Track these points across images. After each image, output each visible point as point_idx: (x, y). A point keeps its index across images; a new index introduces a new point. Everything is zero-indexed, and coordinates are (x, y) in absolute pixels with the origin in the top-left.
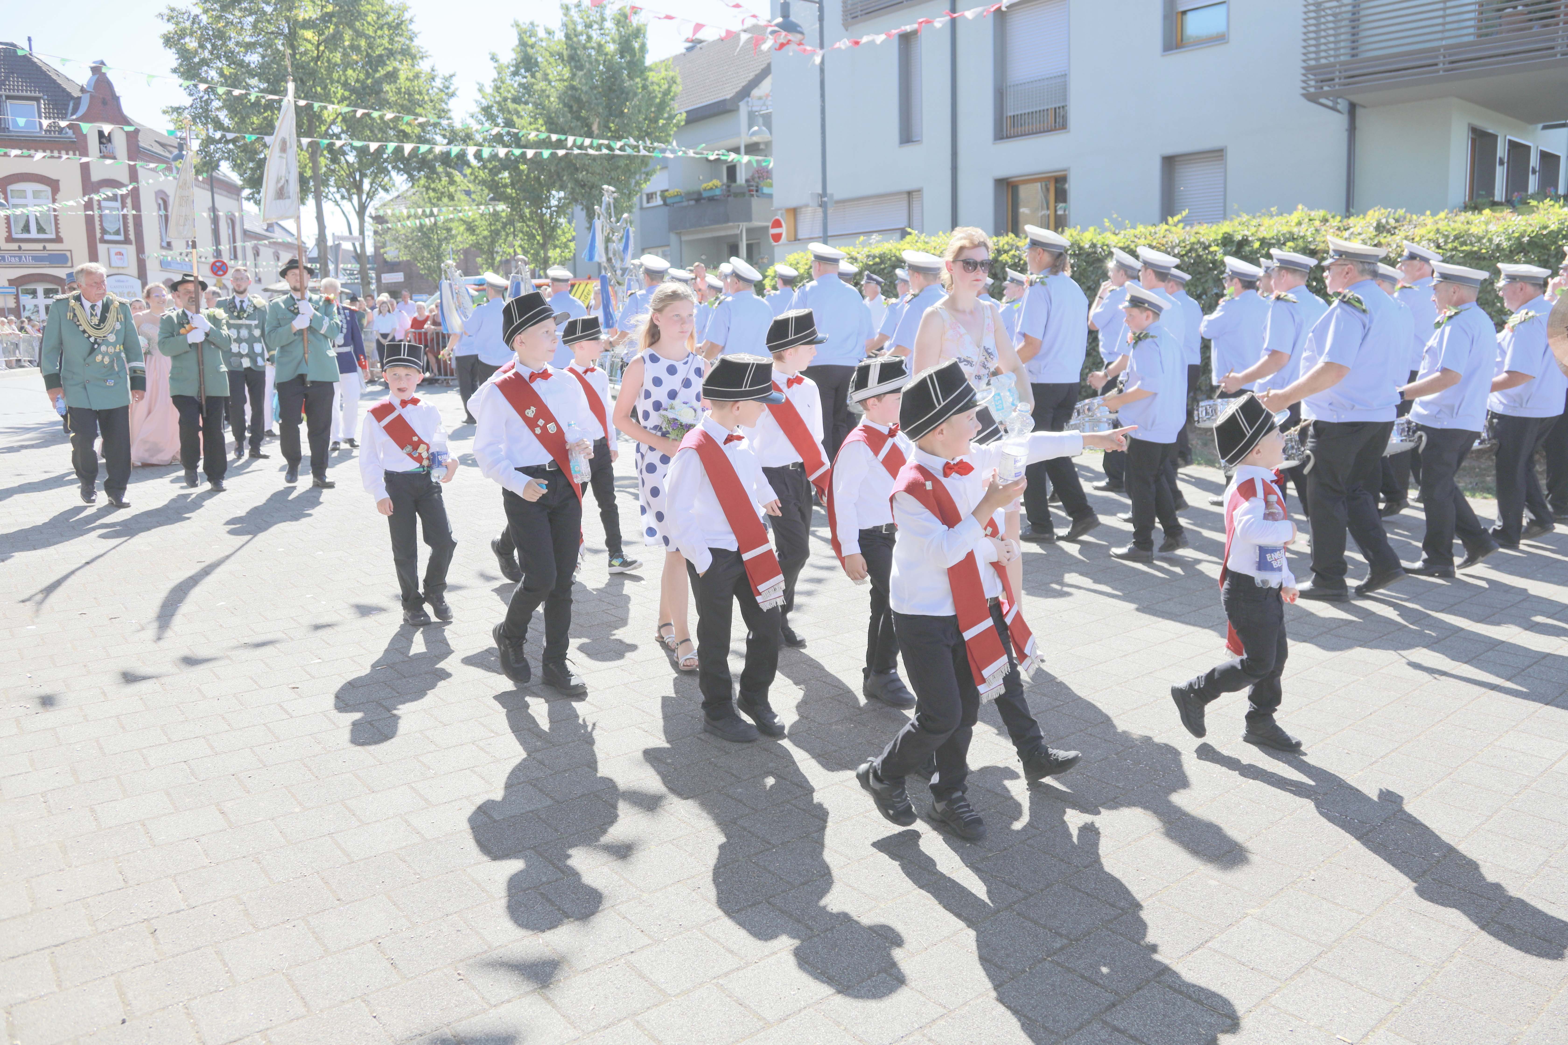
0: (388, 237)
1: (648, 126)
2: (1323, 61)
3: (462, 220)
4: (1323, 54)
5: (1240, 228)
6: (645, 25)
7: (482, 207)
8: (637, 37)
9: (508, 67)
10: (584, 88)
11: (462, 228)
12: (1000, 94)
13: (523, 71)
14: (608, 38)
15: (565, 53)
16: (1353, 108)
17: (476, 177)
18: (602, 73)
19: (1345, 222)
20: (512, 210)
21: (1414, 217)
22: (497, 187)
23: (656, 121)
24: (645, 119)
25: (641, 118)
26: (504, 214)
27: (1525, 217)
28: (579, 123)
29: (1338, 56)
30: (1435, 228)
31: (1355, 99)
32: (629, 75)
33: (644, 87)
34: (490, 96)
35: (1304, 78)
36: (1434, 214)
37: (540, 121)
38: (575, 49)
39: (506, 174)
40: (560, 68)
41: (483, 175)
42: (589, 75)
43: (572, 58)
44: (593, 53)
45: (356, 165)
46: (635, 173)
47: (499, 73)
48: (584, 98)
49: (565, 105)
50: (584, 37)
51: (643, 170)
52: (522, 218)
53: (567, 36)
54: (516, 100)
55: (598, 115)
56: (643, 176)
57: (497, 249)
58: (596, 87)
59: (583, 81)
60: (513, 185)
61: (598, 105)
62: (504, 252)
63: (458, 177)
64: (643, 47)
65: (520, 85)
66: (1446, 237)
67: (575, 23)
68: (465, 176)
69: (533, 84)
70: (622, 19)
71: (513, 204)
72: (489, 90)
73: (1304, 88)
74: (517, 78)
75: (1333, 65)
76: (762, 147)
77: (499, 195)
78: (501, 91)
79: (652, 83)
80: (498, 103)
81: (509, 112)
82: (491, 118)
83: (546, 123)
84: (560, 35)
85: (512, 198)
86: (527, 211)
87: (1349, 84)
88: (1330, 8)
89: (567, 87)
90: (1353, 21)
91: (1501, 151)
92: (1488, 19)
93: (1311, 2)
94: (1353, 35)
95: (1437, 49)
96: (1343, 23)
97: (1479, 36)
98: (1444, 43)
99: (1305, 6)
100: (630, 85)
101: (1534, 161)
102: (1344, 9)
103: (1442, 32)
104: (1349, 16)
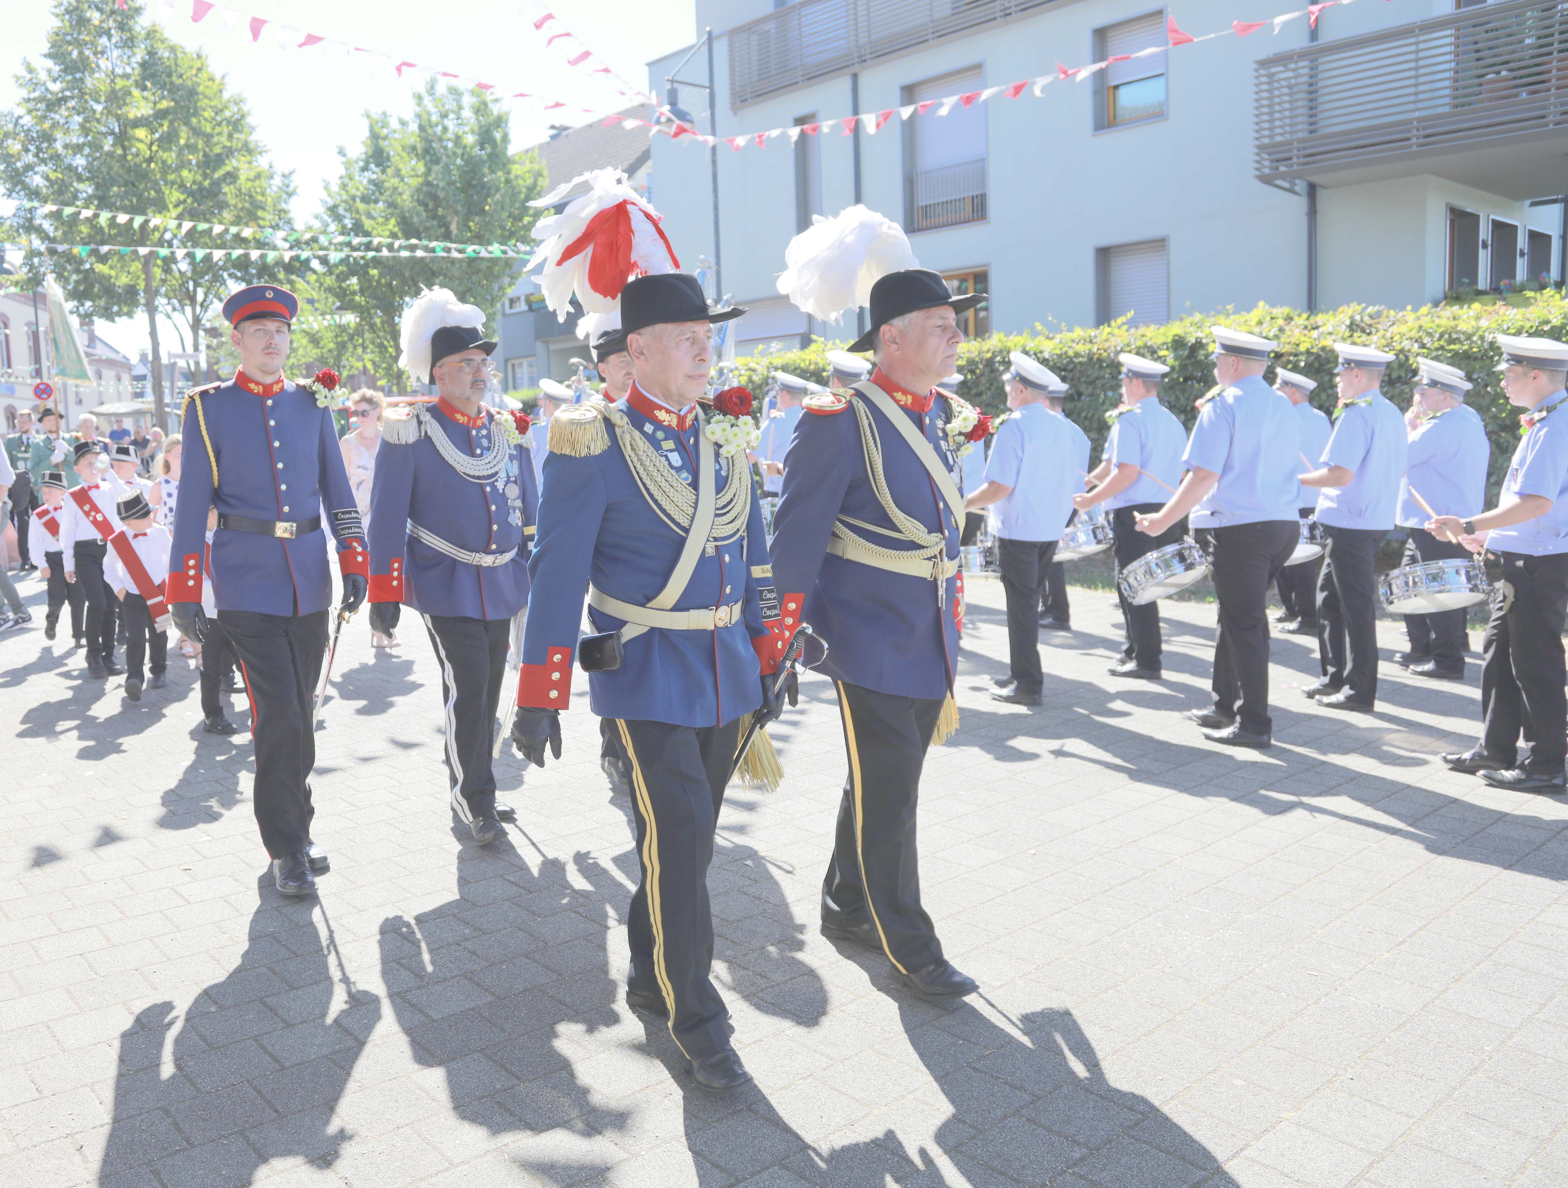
0: (222, 352)
1: (513, 225)
2: (1279, 139)
3: (304, 331)
4: (1278, 131)
5: (1191, 329)
6: (507, 113)
7: (328, 317)
8: (499, 126)
9: (356, 162)
10: (441, 184)
11: (305, 341)
12: (910, 182)
13: (372, 166)
14: (466, 129)
15: (420, 147)
16: (1312, 190)
17: (321, 285)
18: (459, 168)
19: (1313, 319)
20: (362, 319)
21: (1392, 313)
22: (345, 295)
23: (521, 219)
24: (509, 217)
25: (505, 215)
26: (352, 325)
27: (1522, 311)
28: (435, 223)
29: (1296, 132)
30: (1417, 325)
31: (1315, 179)
32: (490, 168)
33: (508, 181)
34: (337, 195)
35: (1257, 158)
36: (1415, 309)
37: (393, 221)
38: (431, 142)
39: (354, 280)
40: (413, 162)
41: (329, 281)
42: (447, 169)
43: (426, 151)
44: (450, 145)
45: (189, 274)
46: (498, 277)
47: (347, 169)
48: (441, 195)
49: (421, 203)
50: (440, 128)
51: (507, 271)
52: (372, 327)
53: (422, 128)
54: (365, 199)
55: (456, 213)
56: (507, 280)
57: (344, 362)
58: (454, 183)
59: (440, 176)
60: (362, 291)
61: (456, 202)
62: (352, 367)
63: (300, 284)
64: (505, 138)
65: (371, 181)
66: (1430, 334)
67: (429, 114)
68: (308, 283)
69: (383, 182)
70: (482, 107)
71: (362, 313)
72: (335, 188)
73: (1257, 169)
74: (366, 174)
75: (1290, 143)
77: (346, 305)
78: (348, 188)
79: (517, 177)
80: (346, 202)
81: (358, 212)
82: (338, 218)
83: (398, 224)
84: (414, 127)
85: (361, 306)
86: (378, 321)
87: (1308, 163)
88: (1284, 79)
89: (422, 185)
90: (1311, 93)
91: (1485, 232)
92: (1464, 88)
93: (1262, 72)
94: (1311, 108)
95: (1409, 122)
96: (1300, 96)
97: (1455, 106)
98: (1417, 114)
99: (1256, 78)
100: (492, 180)
101: (1522, 242)
102: (1301, 80)
103: (1415, 102)
104: (1305, 87)
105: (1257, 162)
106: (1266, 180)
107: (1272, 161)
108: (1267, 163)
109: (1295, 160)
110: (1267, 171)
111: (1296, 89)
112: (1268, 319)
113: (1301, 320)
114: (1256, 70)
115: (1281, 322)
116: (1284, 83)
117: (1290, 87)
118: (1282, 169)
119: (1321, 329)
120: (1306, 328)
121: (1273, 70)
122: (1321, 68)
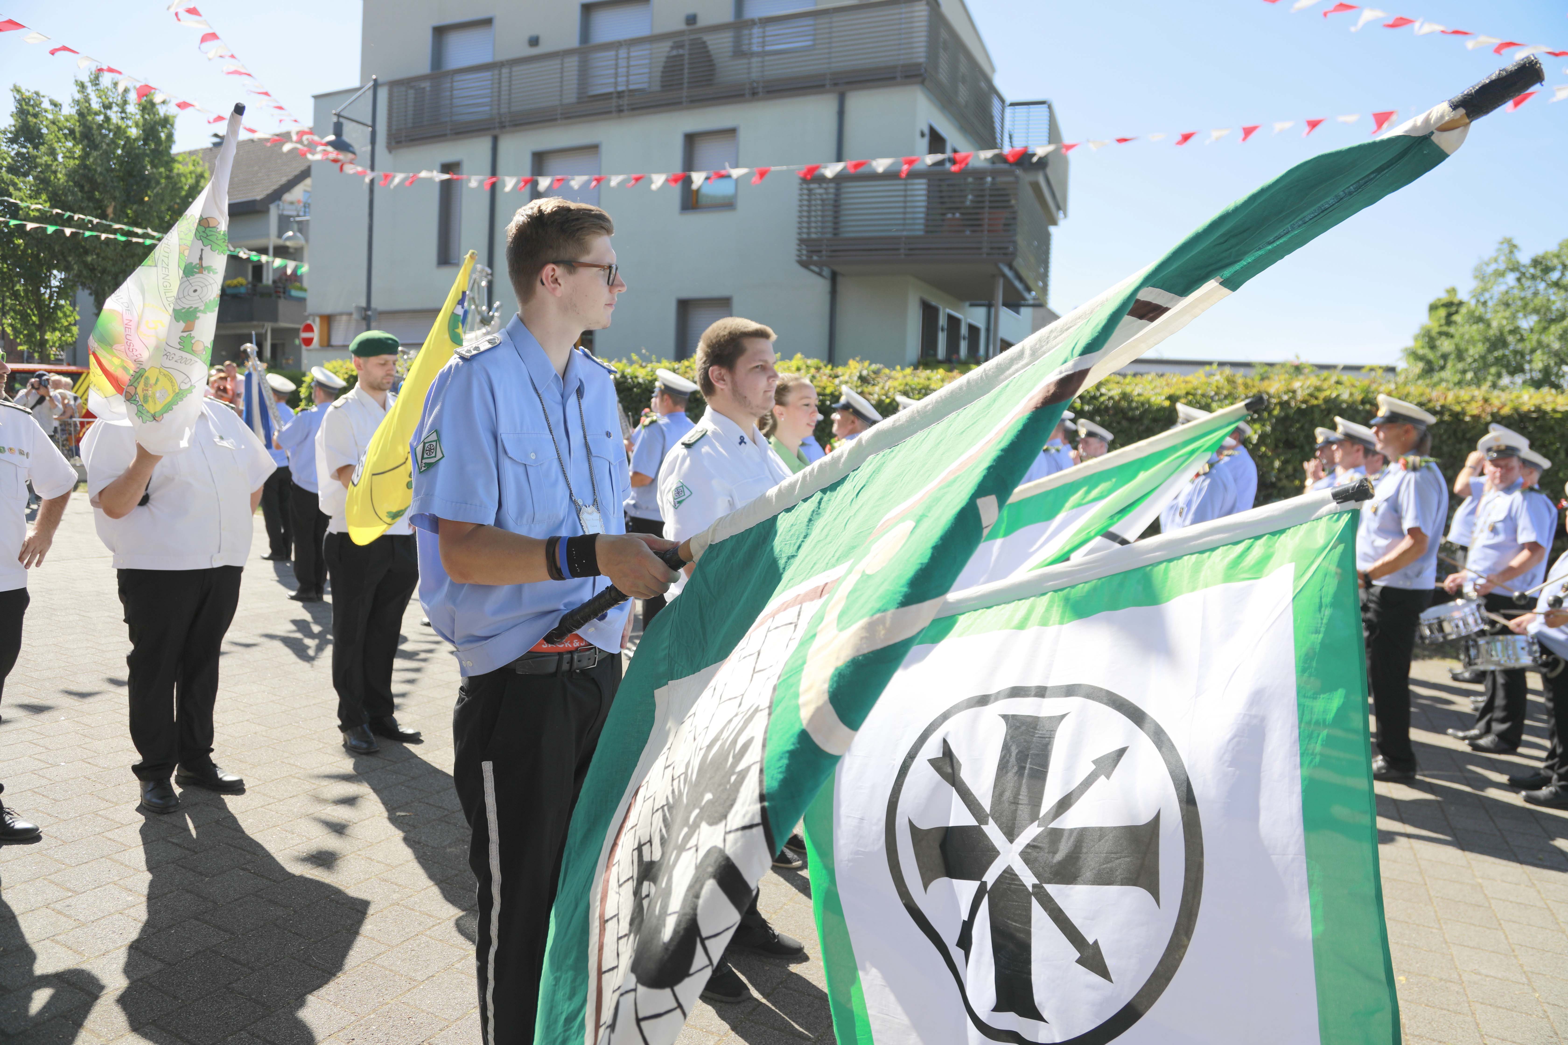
4: (813, 230)
6: (174, 117)
8: (164, 126)
9: (4, 133)
10: (99, 169)
13: (22, 140)
14: (130, 123)
15: (77, 130)
16: (834, 276)
18: (120, 157)
19: (834, 370)
24: (168, 210)
25: (163, 208)
28: (91, 204)
29: (825, 233)
31: (836, 269)
32: (152, 163)
33: (169, 177)
35: (798, 248)
37: (44, 197)
38: (90, 128)
40: (69, 145)
42: (106, 157)
43: (85, 136)
44: (111, 135)
48: (98, 179)
49: (75, 183)
50: (101, 117)
53: (80, 114)
54: (12, 170)
55: (114, 199)
58: (112, 171)
59: (98, 162)
61: (114, 188)
64: (170, 138)
65: (20, 154)
67: (90, 102)
69: (35, 156)
70: (148, 106)
74: (15, 146)
75: (820, 240)
76: (296, 251)
79: (179, 175)
83: (49, 197)
84: (71, 111)
87: (832, 257)
88: (820, 194)
89: (78, 165)
90: (836, 207)
91: (942, 321)
92: (932, 221)
93: (805, 186)
94: (836, 218)
95: (899, 238)
96: (828, 207)
97: (927, 232)
98: (904, 233)
99: (800, 190)
100: (153, 173)
101: (964, 330)
102: (829, 197)
103: (904, 225)
104: (832, 202)
105: (799, 251)
106: (804, 264)
107: (808, 251)
108: (804, 252)
109: (824, 253)
110: (804, 258)
111: (826, 202)
112: (804, 367)
113: (827, 370)
114: (800, 184)
115: (813, 371)
116: (818, 197)
117: (822, 200)
118: (815, 258)
119: (842, 378)
120: (830, 376)
121: (810, 186)
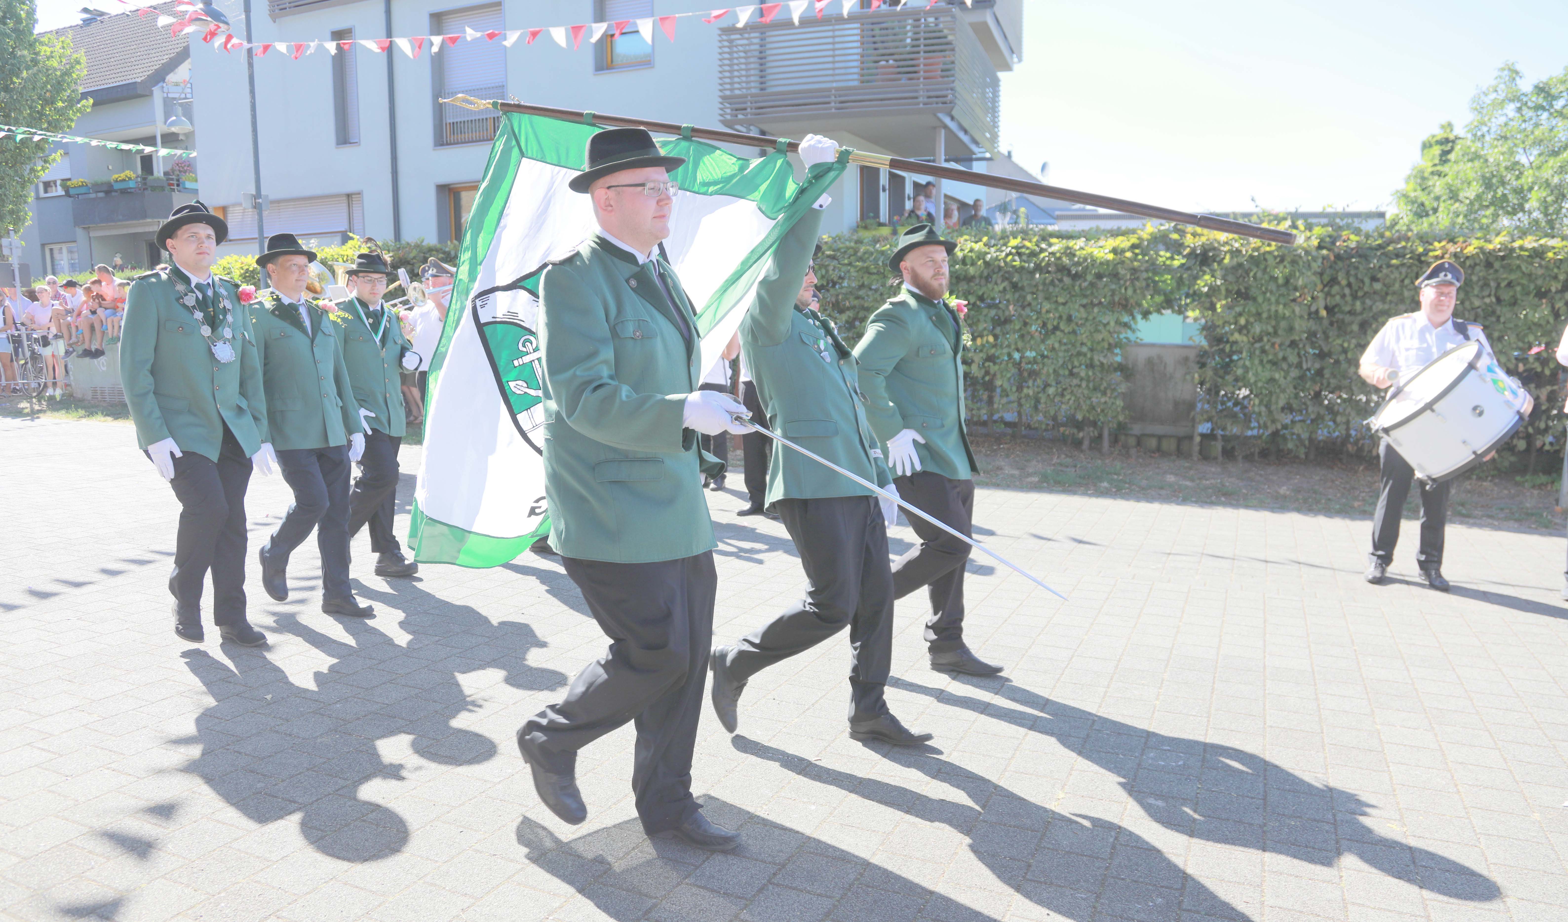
2: (737, 92)
23: (54, 103)
24: (39, 99)
25: (34, 96)
33: (36, 61)
51: (40, 156)
56: (39, 163)
73: (721, 115)
76: (181, 137)
88: (741, 46)
90: (761, 58)
91: (883, 181)
92: (868, 69)
93: (725, 37)
94: (761, 71)
96: (752, 60)
97: (862, 82)
98: (834, 85)
99: (720, 41)
102: (753, 47)
103: (833, 75)
105: (721, 109)
106: (728, 124)
107: (732, 110)
108: (728, 111)
109: (749, 110)
110: (728, 117)
111: (749, 54)
114: (720, 35)
121: (733, 37)
122: (768, 40)
